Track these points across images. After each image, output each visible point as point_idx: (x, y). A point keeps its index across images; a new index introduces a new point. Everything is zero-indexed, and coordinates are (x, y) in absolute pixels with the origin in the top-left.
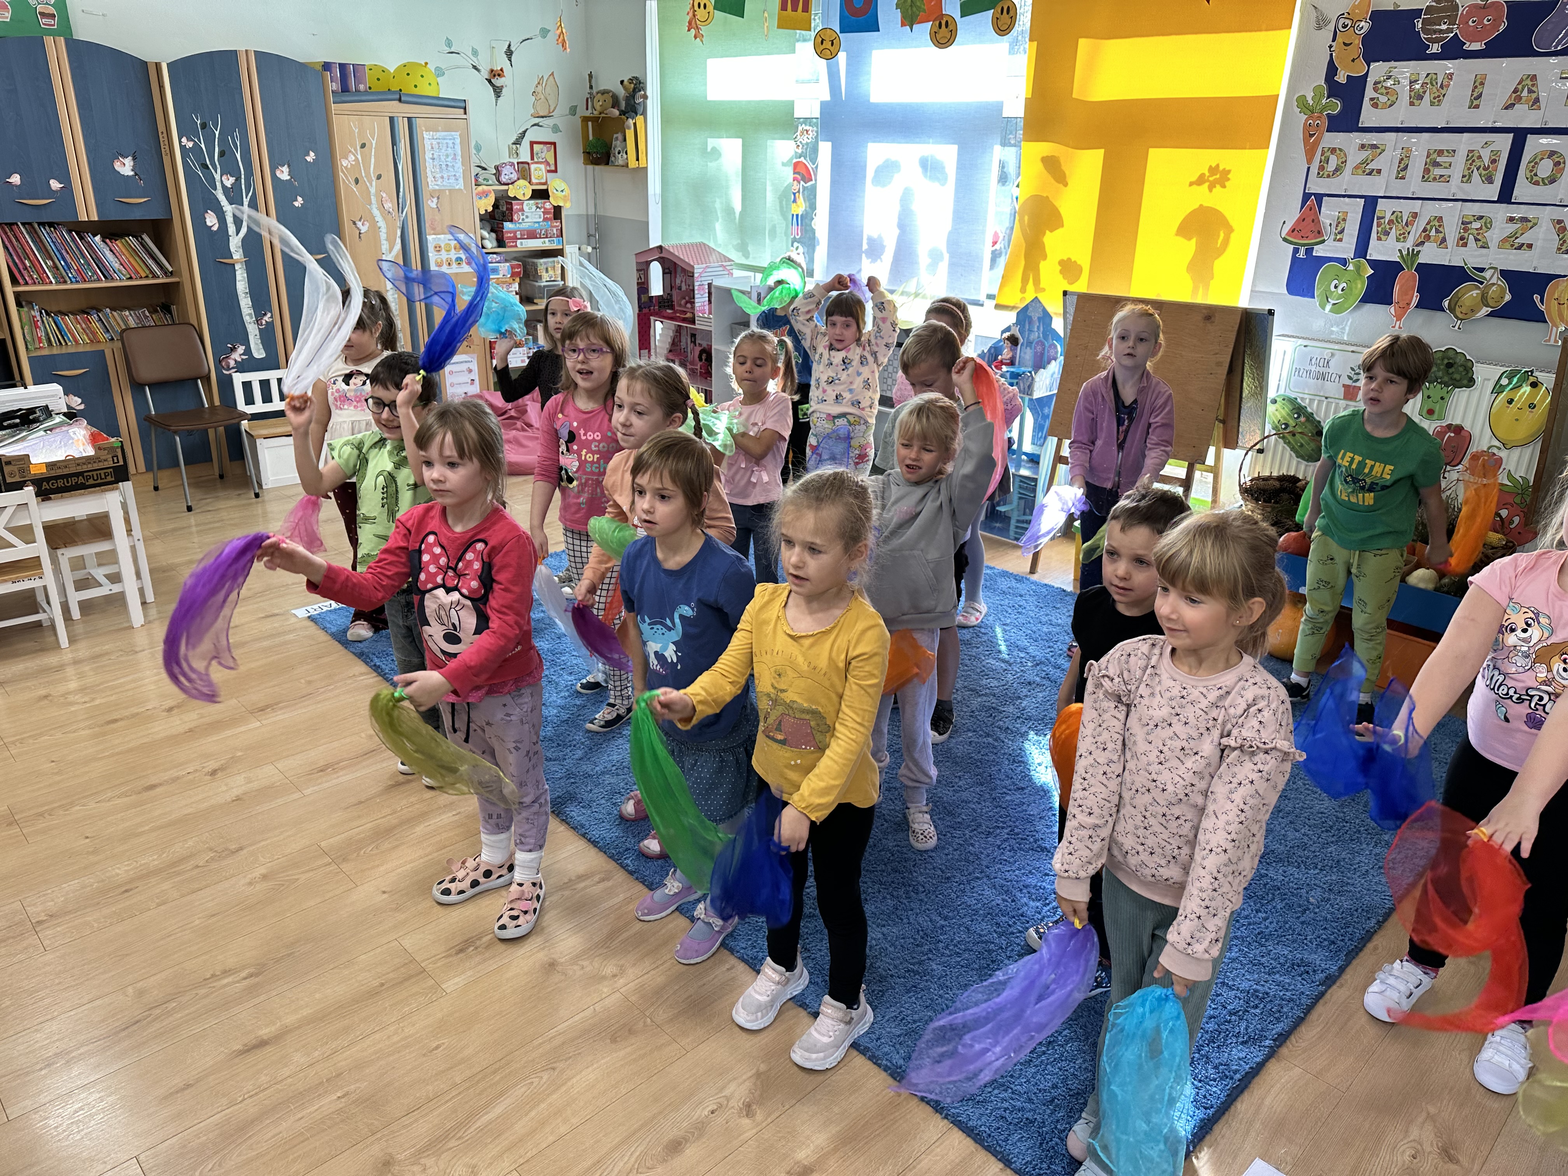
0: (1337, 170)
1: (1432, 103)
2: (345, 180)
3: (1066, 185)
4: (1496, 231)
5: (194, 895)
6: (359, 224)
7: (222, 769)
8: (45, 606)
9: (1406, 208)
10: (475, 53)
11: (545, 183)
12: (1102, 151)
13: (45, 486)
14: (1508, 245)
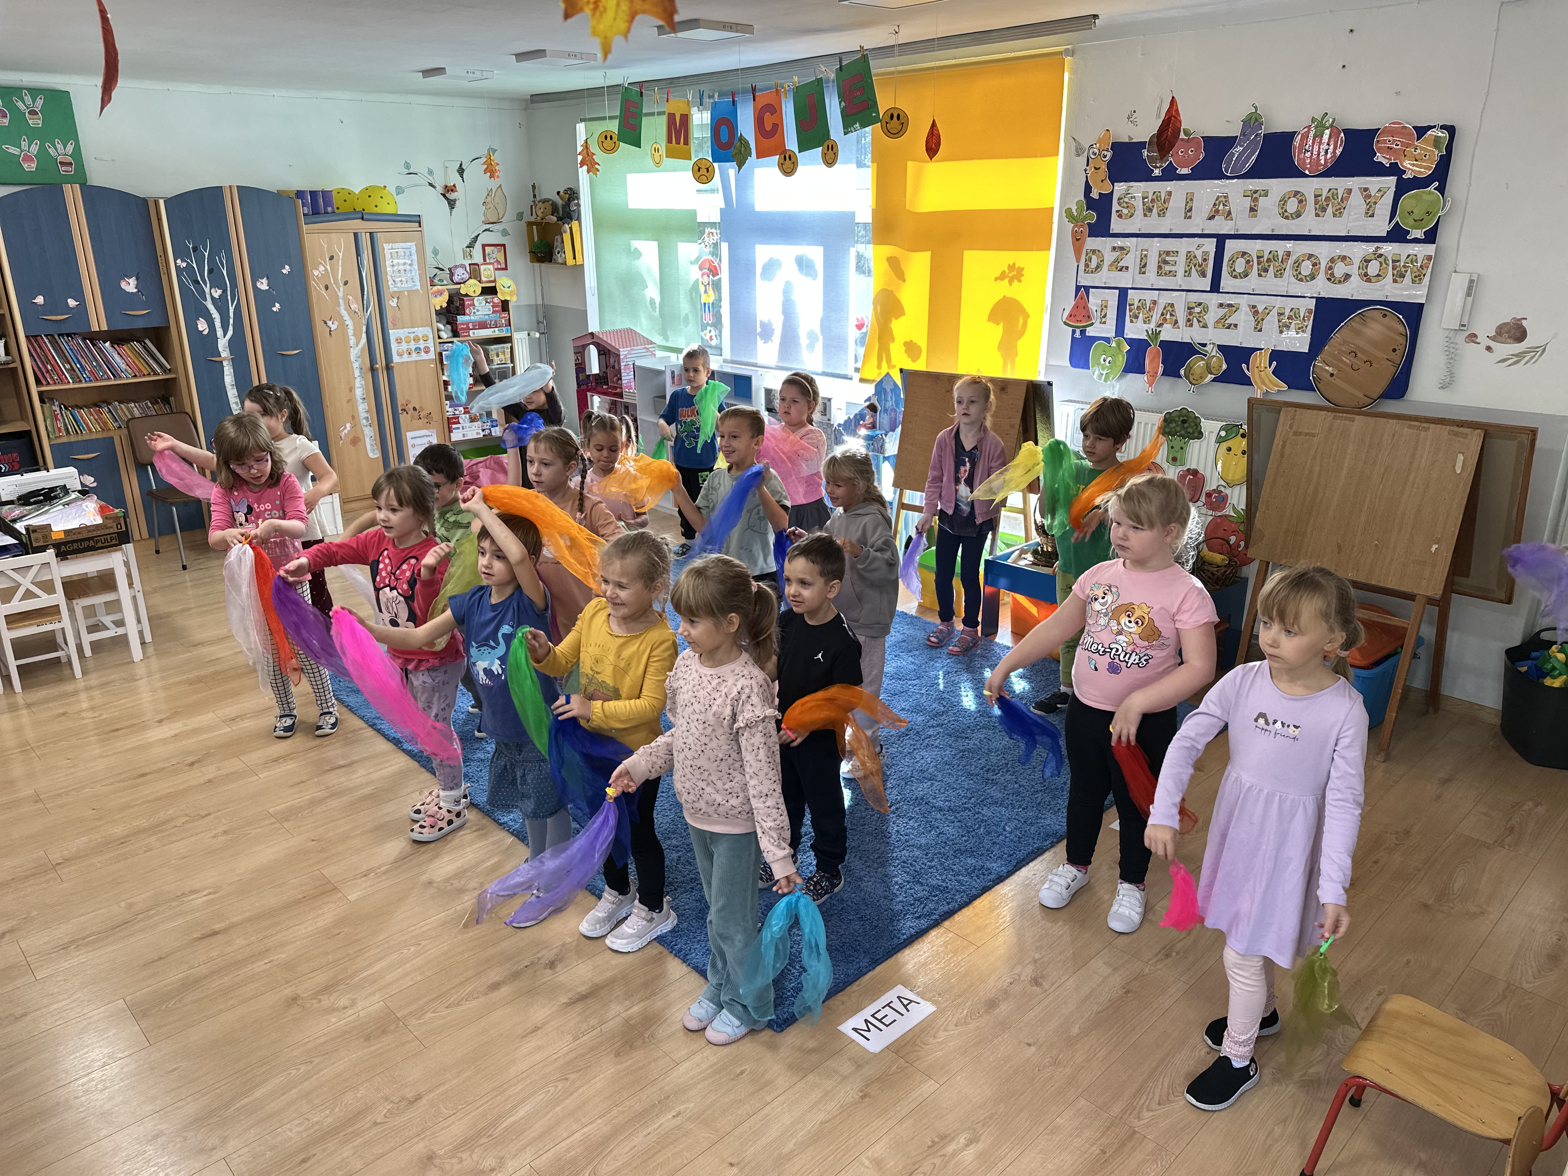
0: (1097, 267)
1: (1159, 215)
2: (316, 287)
3: (904, 281)
4: (1212, 314)
5: (172, 845)
6: (330, 323)
7: (198, 761)
8: (63, 645)
9: (1149, 296)
10: (431, 172)
11: (494, 281)
12: (929, 253)
13: (63, 548)
14: (1220, 325)
